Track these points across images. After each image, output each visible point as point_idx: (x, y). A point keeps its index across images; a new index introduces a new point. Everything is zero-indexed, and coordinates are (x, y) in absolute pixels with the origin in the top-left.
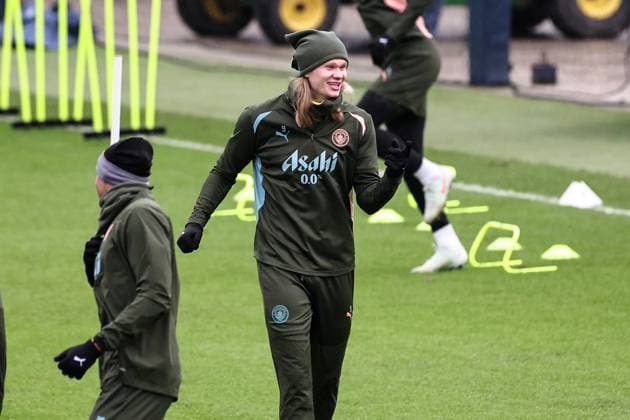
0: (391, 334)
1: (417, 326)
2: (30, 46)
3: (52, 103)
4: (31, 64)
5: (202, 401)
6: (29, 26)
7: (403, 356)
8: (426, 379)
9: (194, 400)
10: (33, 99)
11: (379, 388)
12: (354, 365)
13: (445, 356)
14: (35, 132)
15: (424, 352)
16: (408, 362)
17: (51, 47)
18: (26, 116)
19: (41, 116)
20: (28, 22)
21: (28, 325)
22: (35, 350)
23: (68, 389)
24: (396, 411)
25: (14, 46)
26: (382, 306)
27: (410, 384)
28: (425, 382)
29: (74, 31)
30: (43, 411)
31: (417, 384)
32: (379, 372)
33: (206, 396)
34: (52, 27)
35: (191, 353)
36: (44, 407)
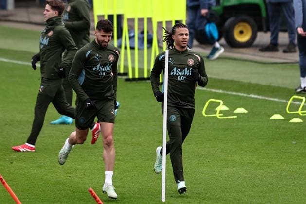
0: (280, 165)
1: (290, 161)
2: (132, 48)
3: (141, 71)
4: (133, 55)
5: (203, 191)
6: (132, 40)
7: (284, 174)
8: (294, 183)
9: (199, 192)
10: (133, 69)
11: (274, 186)
12: (265, 177)
13: (302, 173)
14: (134, 82)
15: (293, 172)
16: (287, 176)
17: (141, 49)
18: (131, 76)
19: (137, 76)
20: (132, 38)
21: (132, 161)
22: (135, 171)
23: (149, 186)
24: (281, 196)
25: (126, 48)
26: (275, 153)
27: (287, 185)
28: (293, 184)
29: (150, 42)
30: (138, 195)
31: (290, 185)
32: (275, 180)
33: (204, 190)
34: (141, 40)
35: (198, 172)
36: (138, 194)
